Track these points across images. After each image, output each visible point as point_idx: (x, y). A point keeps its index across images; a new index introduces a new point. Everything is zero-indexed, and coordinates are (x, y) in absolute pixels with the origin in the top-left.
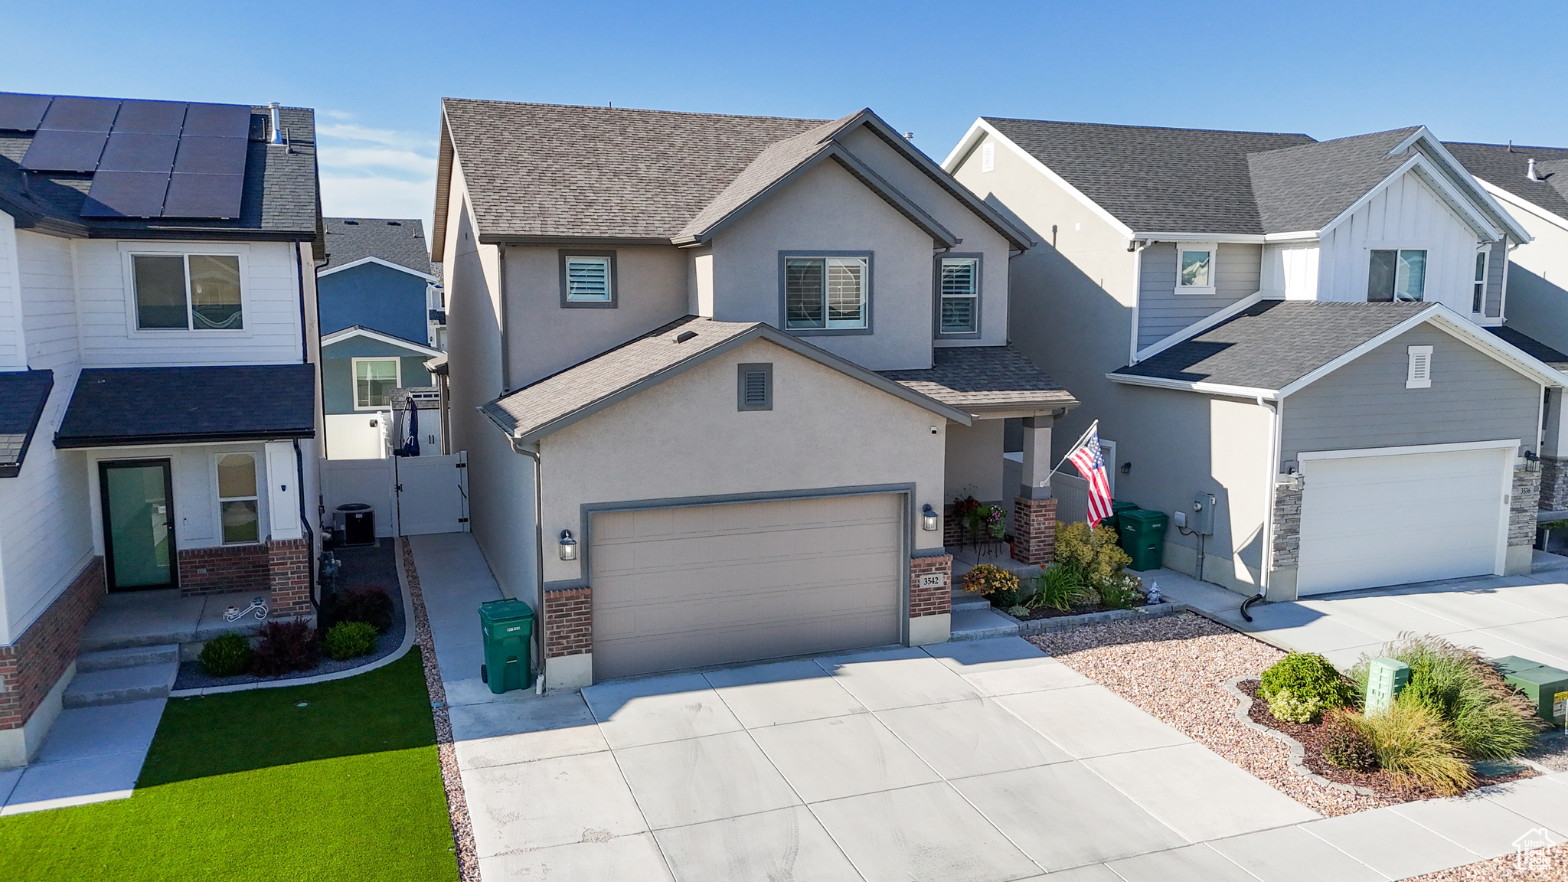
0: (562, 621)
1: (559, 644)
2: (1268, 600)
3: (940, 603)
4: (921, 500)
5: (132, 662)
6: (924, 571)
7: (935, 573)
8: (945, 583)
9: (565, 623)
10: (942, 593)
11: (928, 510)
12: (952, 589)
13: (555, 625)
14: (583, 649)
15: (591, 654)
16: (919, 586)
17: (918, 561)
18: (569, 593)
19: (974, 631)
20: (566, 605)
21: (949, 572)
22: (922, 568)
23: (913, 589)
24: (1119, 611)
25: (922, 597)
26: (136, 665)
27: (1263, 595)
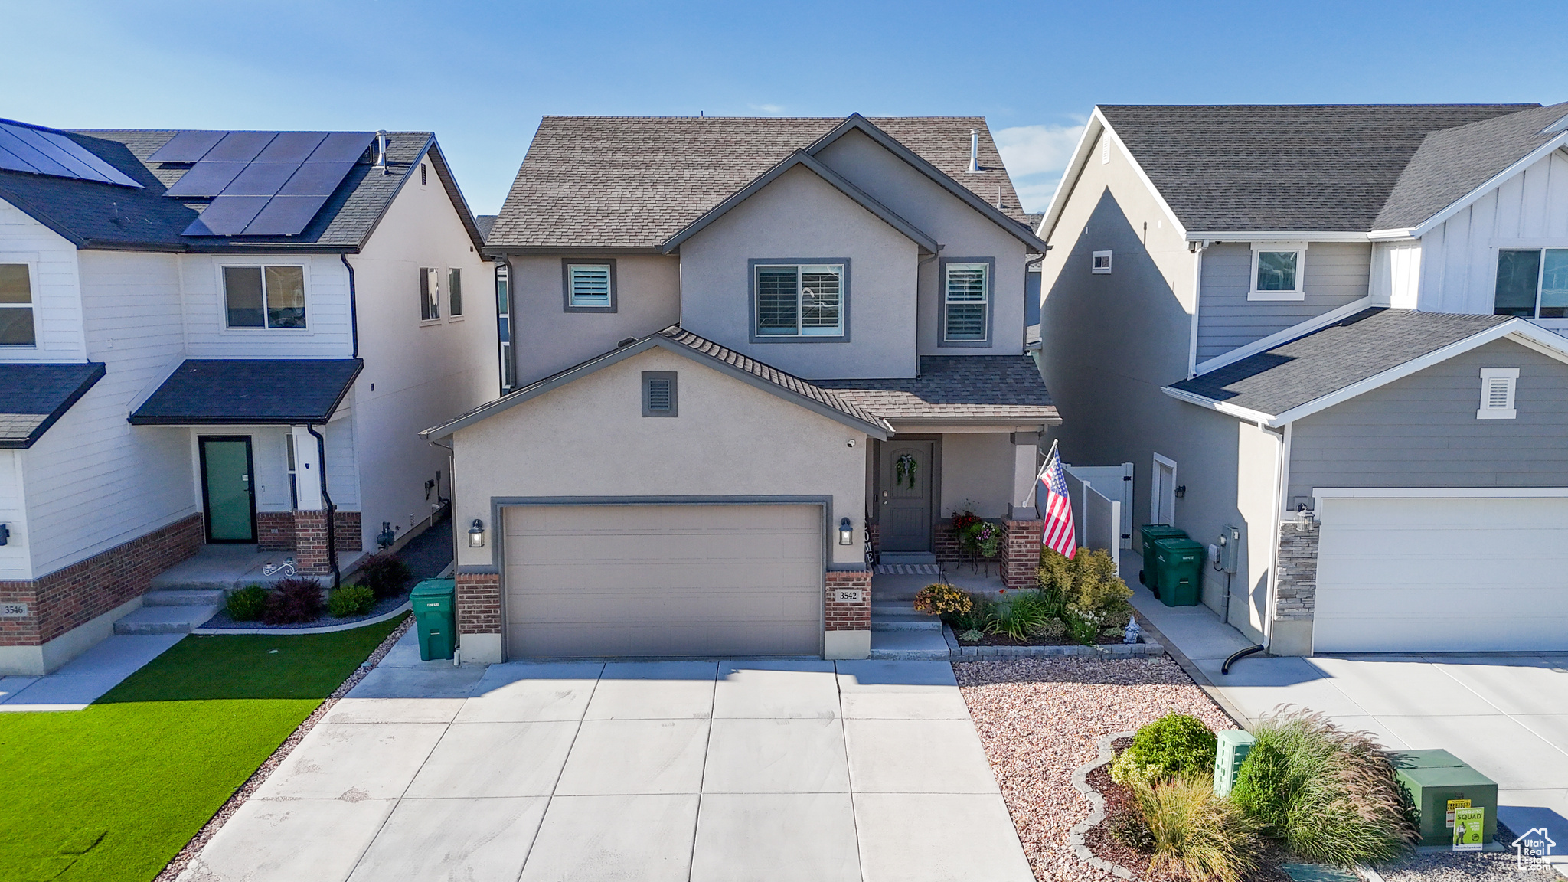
0: (473, 602)
1: (470, 622)
2: (1271, 652)
3: (857, 619)
4: (838, 513)
5: (183, 602)
6: (839, 585)
7: (853, 588)
8: (864, 599)
9: (475, 604)
10: (860, 609)
11: (846, 524)
12: (872, 606)
13: (466, 605)
14: (493, 629)
15: (500, 635)
16: (834, 600)
17: (831, 575)
18: (478, 578)
19: (897, 651)
20: (476, 587)
21: (869, 588)
22: (838, 582)
23: (827, 602)
24: (1076, 647)
25: (838, 611)
26: (186, 605)
27: (1265, 646)
